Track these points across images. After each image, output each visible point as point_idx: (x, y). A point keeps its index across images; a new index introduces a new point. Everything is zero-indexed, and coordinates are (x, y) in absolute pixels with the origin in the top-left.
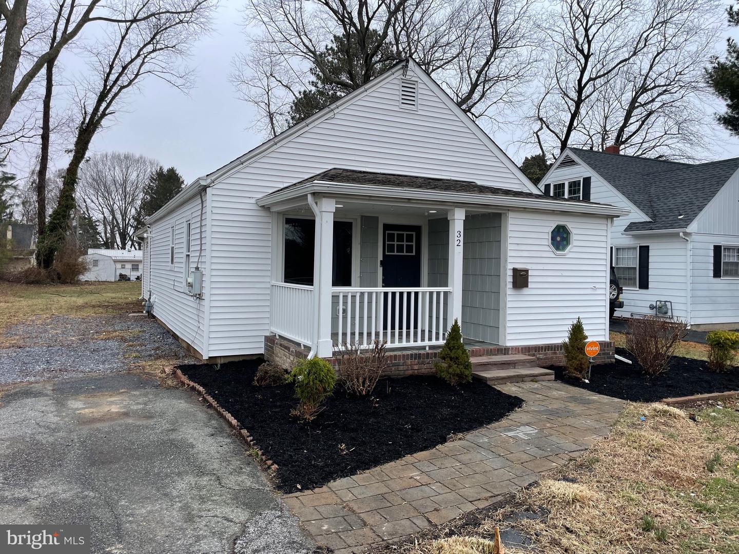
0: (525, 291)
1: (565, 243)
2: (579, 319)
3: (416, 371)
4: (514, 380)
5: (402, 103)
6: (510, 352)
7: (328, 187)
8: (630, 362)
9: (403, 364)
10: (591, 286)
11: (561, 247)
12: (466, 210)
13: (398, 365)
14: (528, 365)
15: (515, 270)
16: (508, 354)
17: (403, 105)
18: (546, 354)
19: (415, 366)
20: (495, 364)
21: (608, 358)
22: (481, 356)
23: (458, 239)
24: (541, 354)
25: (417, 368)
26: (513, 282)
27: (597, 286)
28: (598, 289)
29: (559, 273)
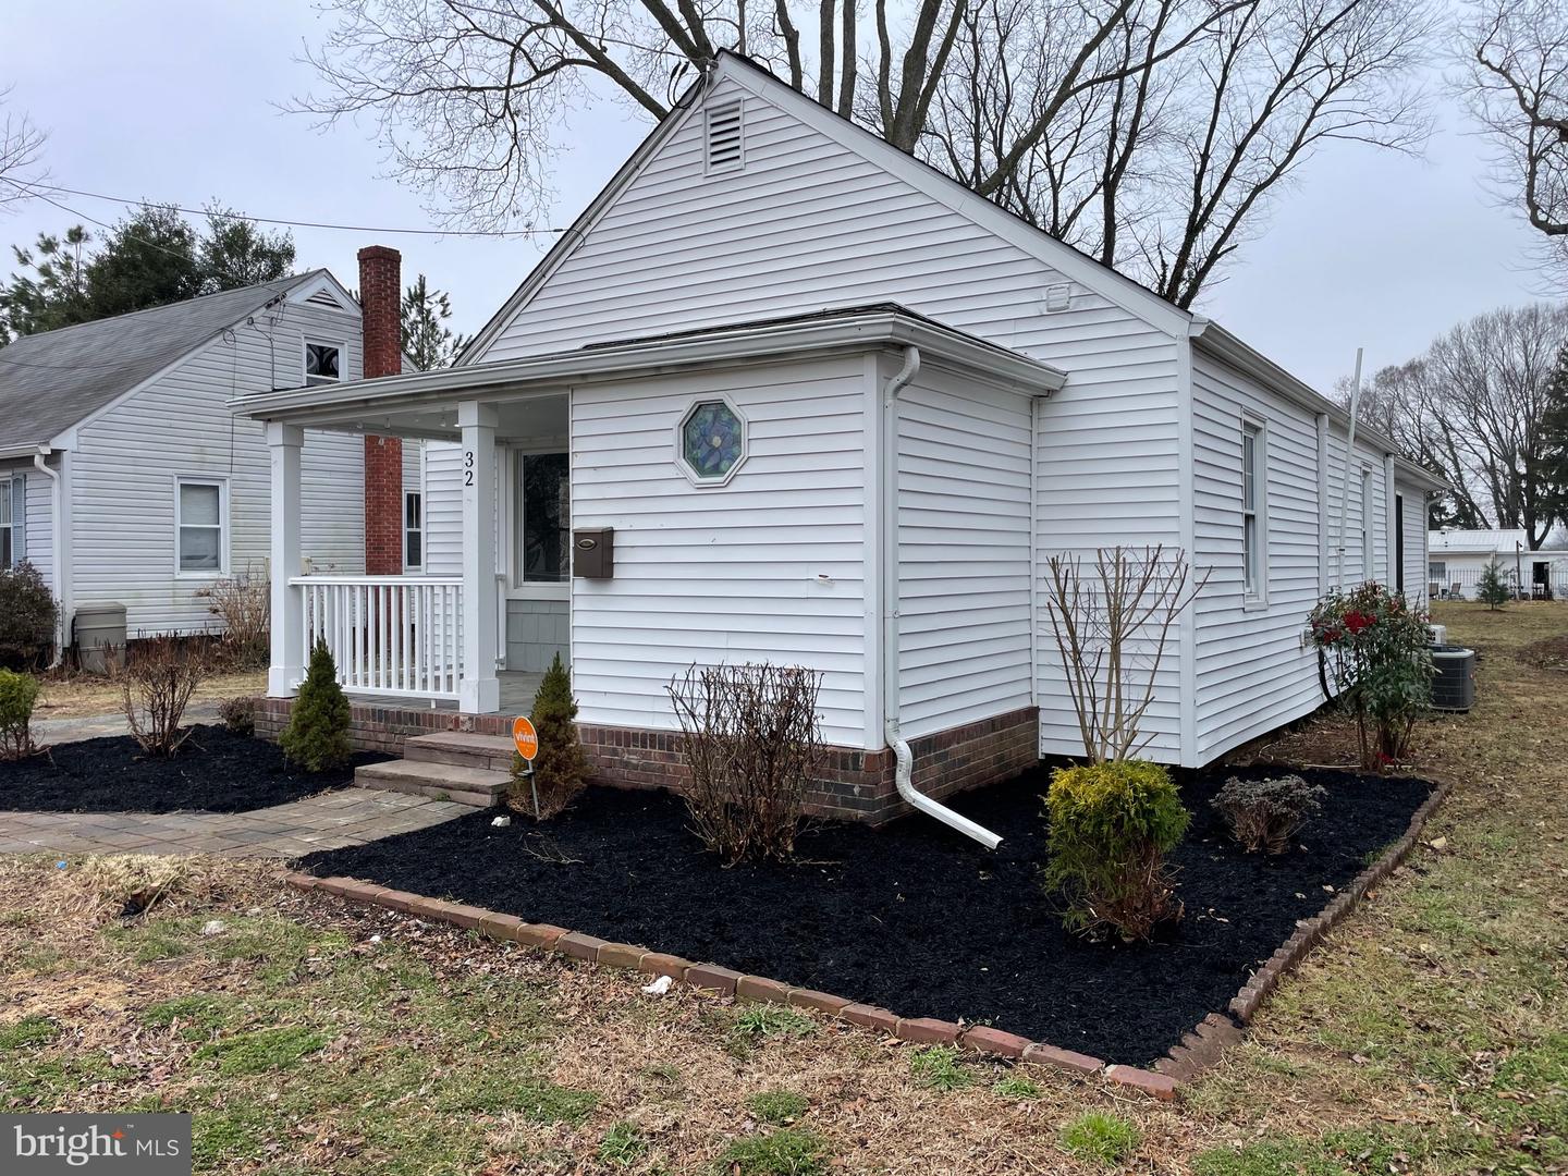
0: (616, 588)
3: (383, 746)
4: (404, 786)
5: (712, 164)
8: (991, 839)
10: (816, 573)
11: (725, 464)
12: (479, 404)
15: (577, 537)
17: (715, 167)
18: (645, 756)
19: (380, 735)
21: (846, 803)
23: (469, 469)
24: (635, 753)
25: (383, 740)
27: (833, 573)
28: (837, 584)
29: (706, 538)
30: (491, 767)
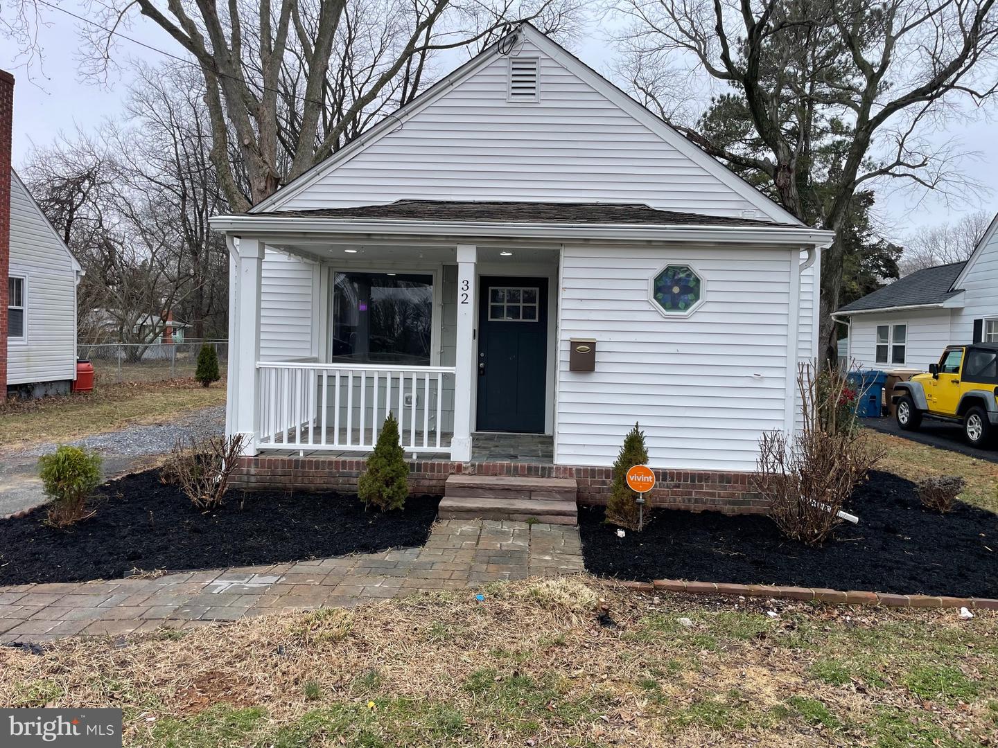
0: (594, 377)
1: (690, 297)
2: (637, 426)
5: (512, 94)
6: (554, 475)
7: (231, 223)
8: (854, 518)
9: (358, 475)
10: (751, 373)
11: (681, 305)
12: (477, 248)
13: (350, 476)
14: (558, 496)
15: (574, 344)
16: (549, 476)
17: (515, 97)
20: (490, 489)
22: (496, 475)
23: (465, 292)
26: (570, 362)
27: (764, 373)
28: (766, 380)
29: (672, 349)
30: (532, 498)
